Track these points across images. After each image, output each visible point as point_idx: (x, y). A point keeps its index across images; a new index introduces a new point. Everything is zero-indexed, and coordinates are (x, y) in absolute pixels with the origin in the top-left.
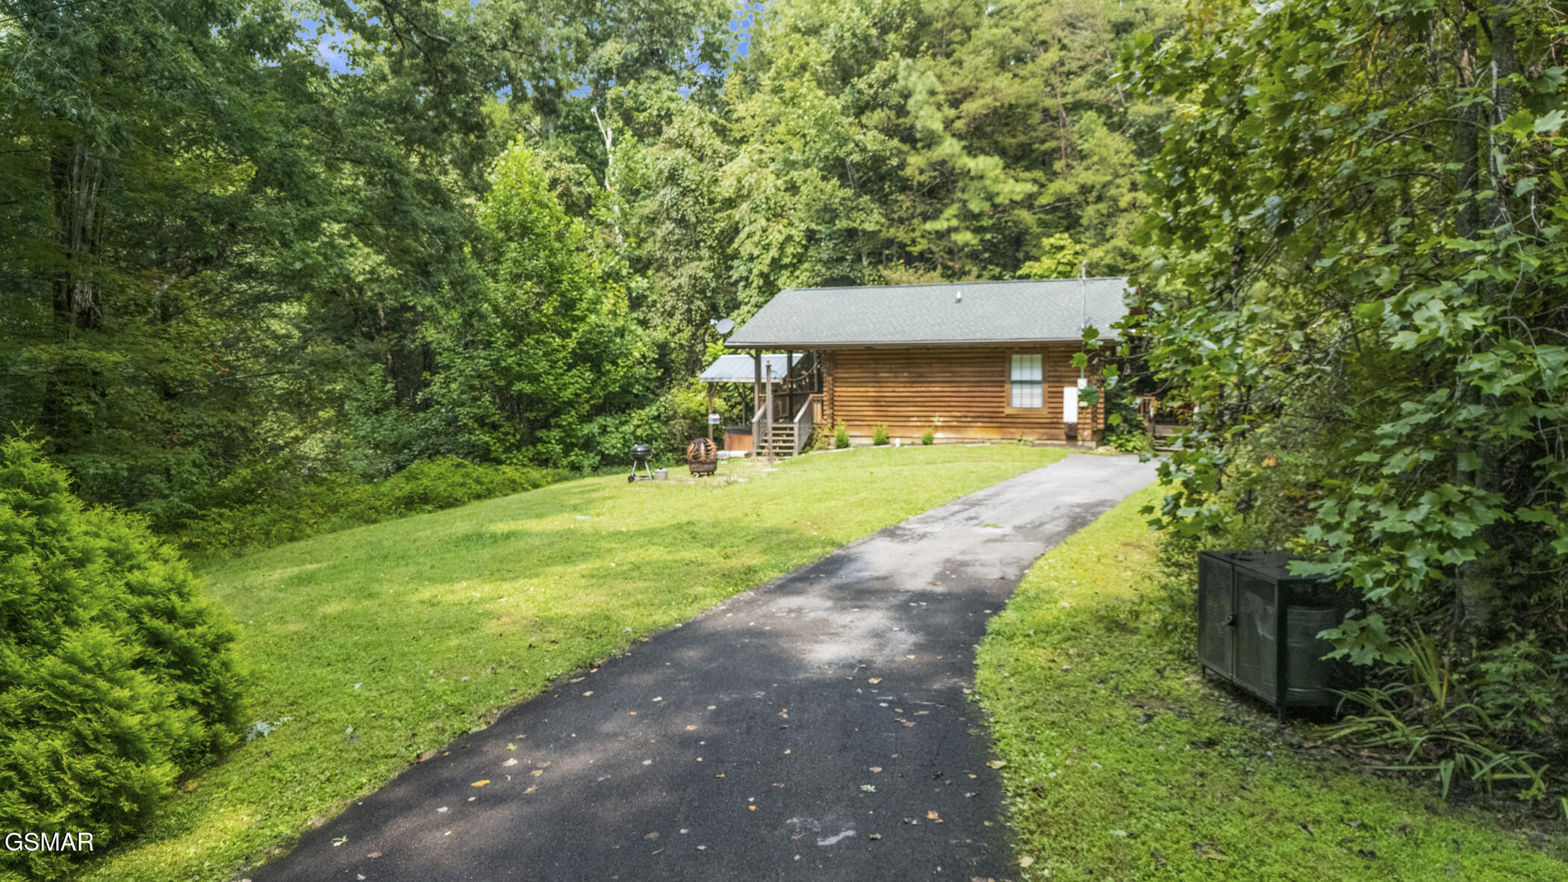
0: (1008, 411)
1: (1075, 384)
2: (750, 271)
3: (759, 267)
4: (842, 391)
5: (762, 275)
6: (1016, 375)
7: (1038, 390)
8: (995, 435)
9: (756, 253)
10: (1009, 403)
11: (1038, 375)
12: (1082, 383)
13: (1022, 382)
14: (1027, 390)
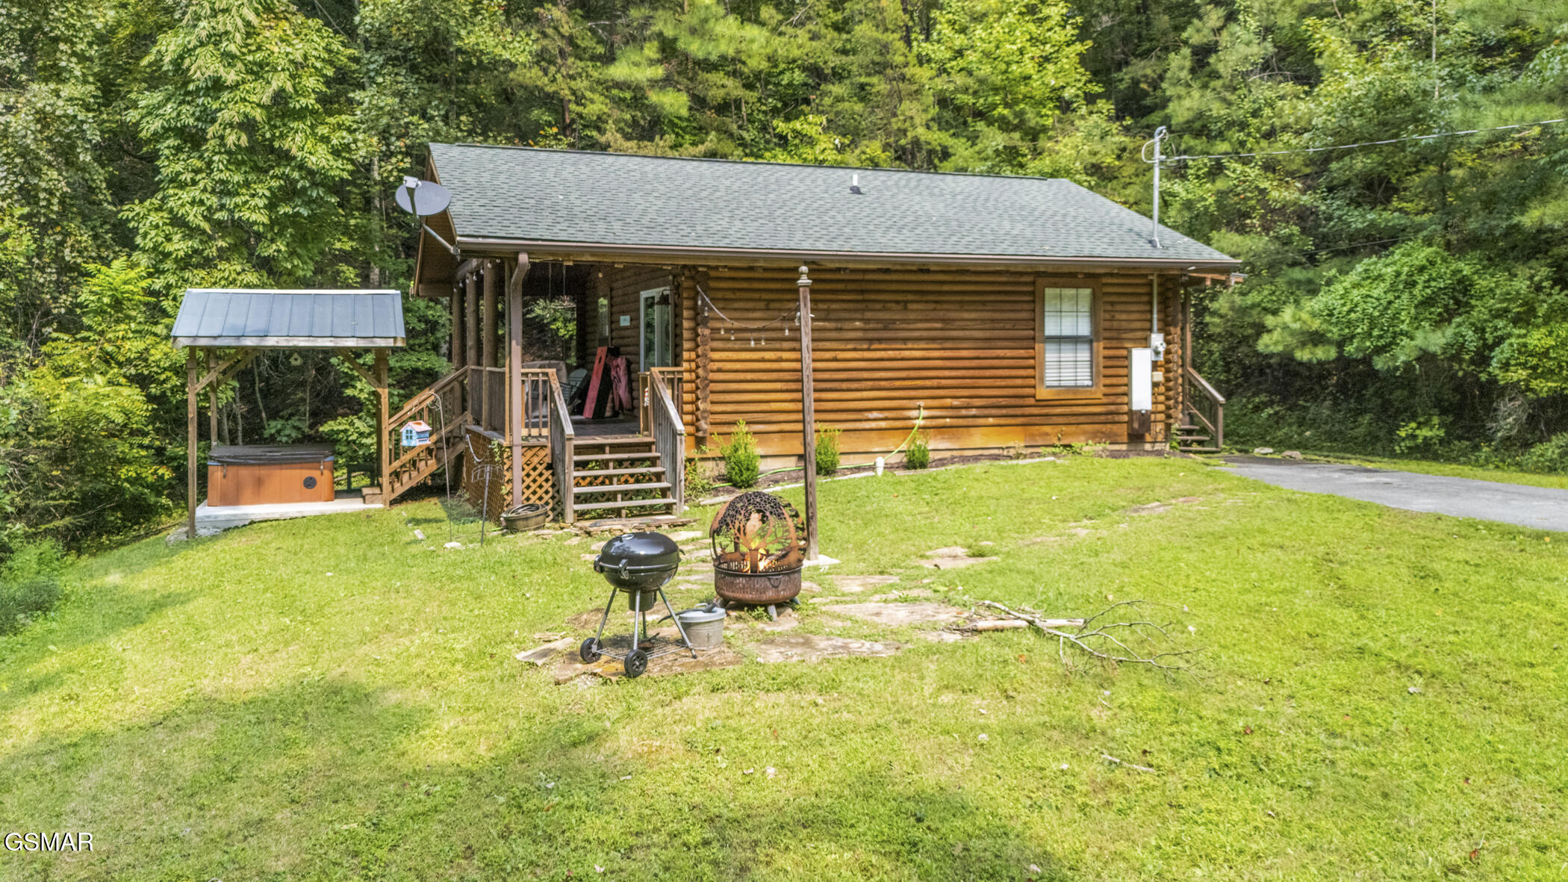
0: (1042, 393)
1: (1145, 342)
2: (208, 117)
3: (242, 108)
4: (724, 359)
5: (248, 125)
6: (1051, 328)
7: (1084, 354)
8: (1016, 441)
9: (230, 77)
10: (1042, 379)
11: (1084, 329)
12: (1157, 340)
13: (1060, 340)
14: (1067, 354)
